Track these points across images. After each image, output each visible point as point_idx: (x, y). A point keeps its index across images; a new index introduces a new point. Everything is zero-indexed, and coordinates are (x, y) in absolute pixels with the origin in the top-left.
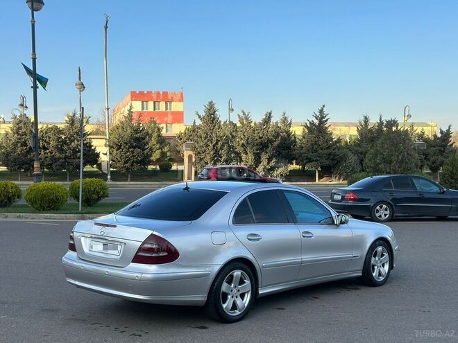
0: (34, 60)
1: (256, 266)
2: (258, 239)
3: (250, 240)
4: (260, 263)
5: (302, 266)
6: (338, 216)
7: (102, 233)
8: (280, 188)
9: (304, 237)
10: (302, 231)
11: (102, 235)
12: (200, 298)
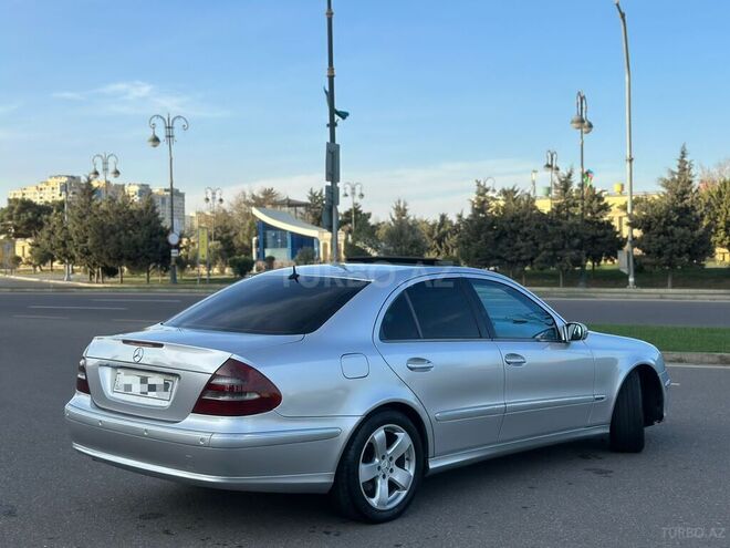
0: (331, 78)
1: (425, 417)
2: (427, 369)
3: (412, 369)
4: (431, 413)
5: (506, 417)
6: (568, 326)
7: (137, 359)
8: (464, 275)
9: (509, 363)
10: (505, 352)
11: (137, 363)
12: (323, 478)
